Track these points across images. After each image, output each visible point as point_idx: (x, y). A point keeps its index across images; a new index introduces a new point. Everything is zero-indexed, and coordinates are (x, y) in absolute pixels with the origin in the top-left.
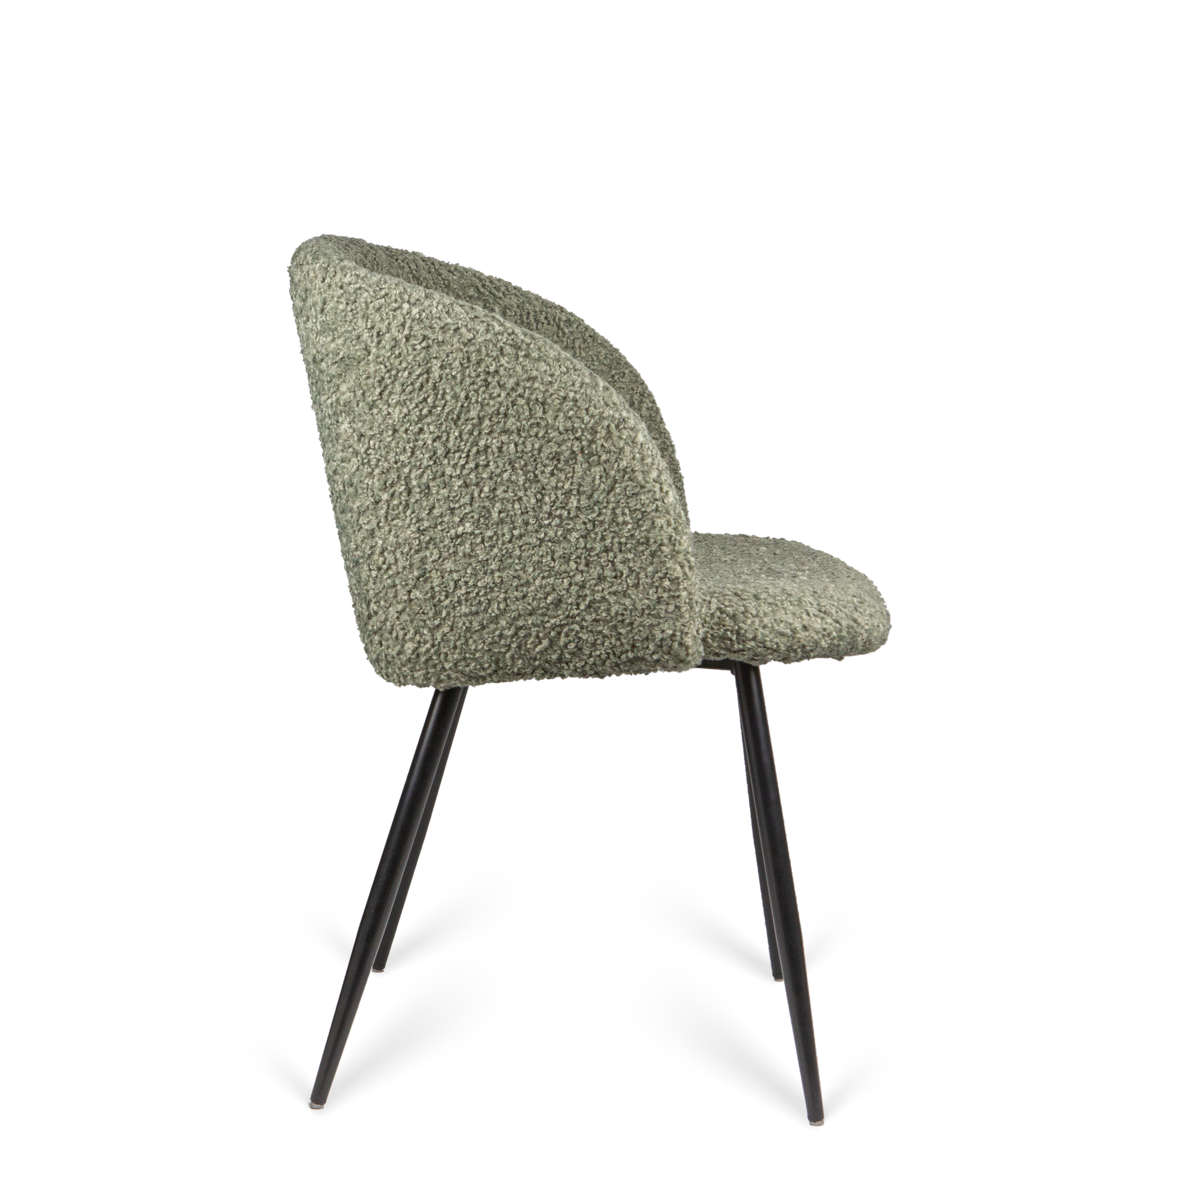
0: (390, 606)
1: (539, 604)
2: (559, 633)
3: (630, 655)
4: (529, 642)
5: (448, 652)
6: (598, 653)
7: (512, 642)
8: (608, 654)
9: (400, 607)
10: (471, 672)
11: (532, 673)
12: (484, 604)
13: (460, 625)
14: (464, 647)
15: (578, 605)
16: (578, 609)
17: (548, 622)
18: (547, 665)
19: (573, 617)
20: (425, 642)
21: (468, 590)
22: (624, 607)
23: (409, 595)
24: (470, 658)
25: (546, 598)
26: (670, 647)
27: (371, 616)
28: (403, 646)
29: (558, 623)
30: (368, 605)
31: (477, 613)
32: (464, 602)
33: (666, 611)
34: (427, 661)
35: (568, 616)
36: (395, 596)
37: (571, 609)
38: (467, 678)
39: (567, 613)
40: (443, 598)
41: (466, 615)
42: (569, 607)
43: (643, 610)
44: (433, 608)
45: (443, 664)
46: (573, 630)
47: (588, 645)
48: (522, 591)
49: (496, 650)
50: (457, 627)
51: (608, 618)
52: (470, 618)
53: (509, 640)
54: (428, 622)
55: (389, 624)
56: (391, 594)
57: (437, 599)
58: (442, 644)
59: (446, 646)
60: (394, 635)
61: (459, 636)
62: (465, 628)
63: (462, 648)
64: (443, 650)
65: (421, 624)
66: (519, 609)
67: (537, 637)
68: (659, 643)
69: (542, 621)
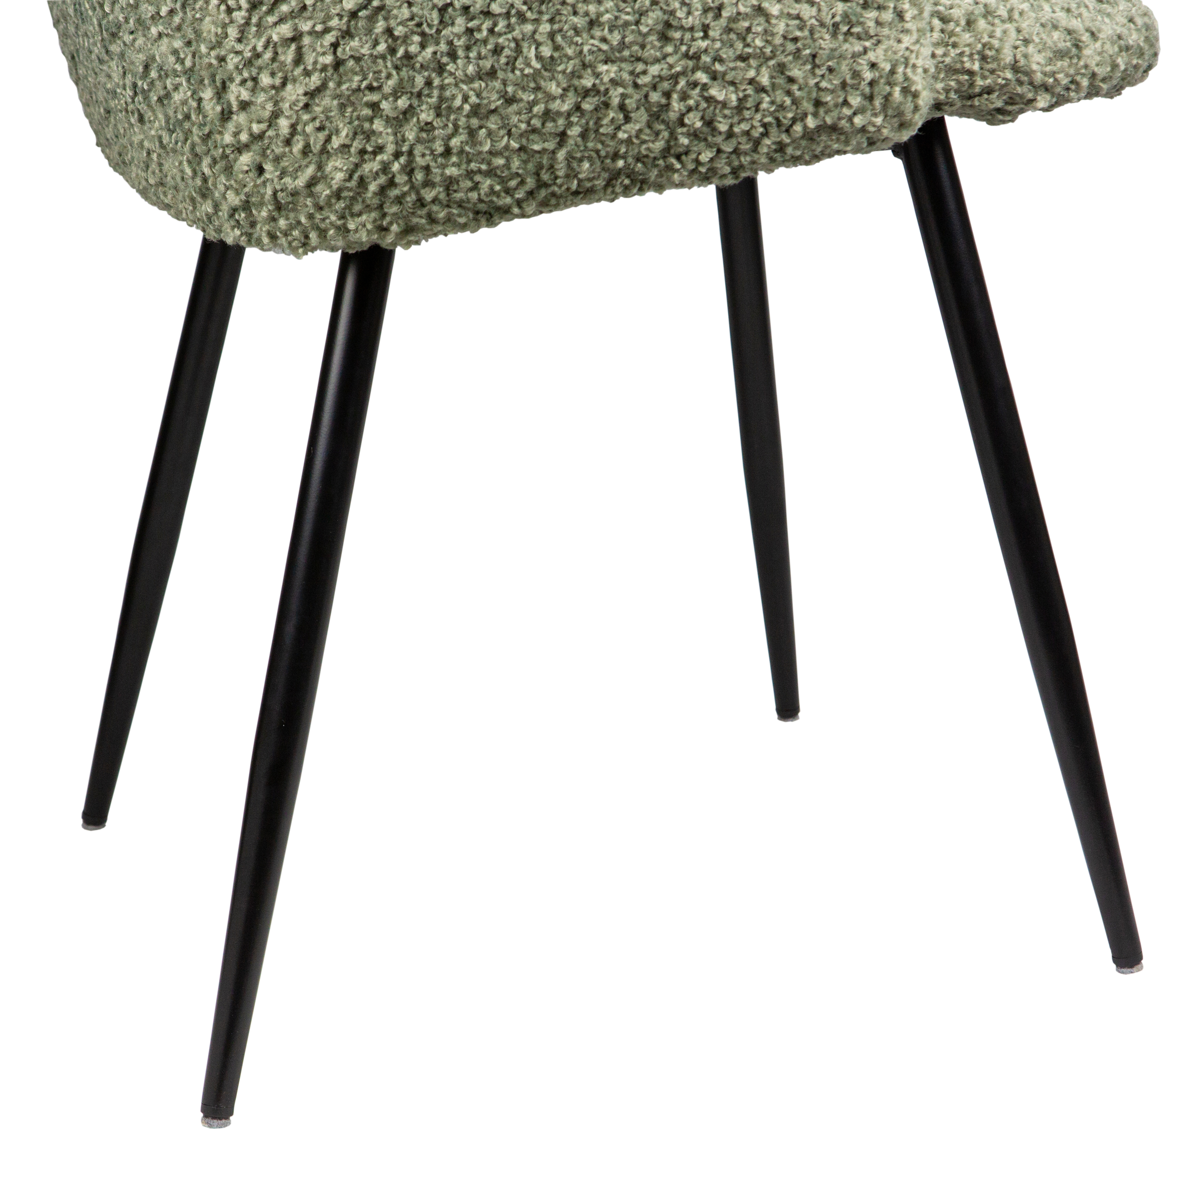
0: (284, 84)
1: (624, 37)
2: (667, 95)
3: (811, 123)
4: (605, 122)
5: (432, 164)
6: (745, 126)
7: (570, 124)
8: (765, 125)
9: (315, 80)
10: (480, 200)
11: (609, 183)
12: (507, 52)
13: (458, 102)
14: (467, 148)
15: (705, 29)
16: (706, 36)
17: (645, 72)
18: (639, 165)
19: (696, 57)
20: (380, 149)
21: (470, 25)
22: (797, 22)
23: (335, 53)
24: (480, 171)
25: (637, 23)
26: (887, 98)
27: (231, 113)
28: (320, 167)
29: (665, 73)
30: (222, 90)
31: (492, 73)
32: (461, 53)
33: (878, 23)
34: (382, 190)
35: (686, 56)
36: (299, 60)
37: (693, 39)
38: (471, 215)
39: (684, 48)
40: (413, 49)
41: (469, 80)
42: (688, 36)
43: (836, 25)
44: (394, 72)
45: (418, 193)
46: (695, 84)
47: (727, 112)
48: (587, 14)
49: (536, 147)
50: (449, 108)
51: (768, 50)
52: (476, 85)
53: (561, 122)
54: (385, 105)
55: (284, 124)
56: (288, 56)
57: (401, 52)
58: (419, 150)
59: (428, 152)
60: (298, 146)
61: (456, 127)
62: (467, 107)
63: (461, 152)
64: (420, 161)
65: (367, 112)
66: (581, 52)
67: (622, 107)
68: (867, 90)
69: (632, 73)
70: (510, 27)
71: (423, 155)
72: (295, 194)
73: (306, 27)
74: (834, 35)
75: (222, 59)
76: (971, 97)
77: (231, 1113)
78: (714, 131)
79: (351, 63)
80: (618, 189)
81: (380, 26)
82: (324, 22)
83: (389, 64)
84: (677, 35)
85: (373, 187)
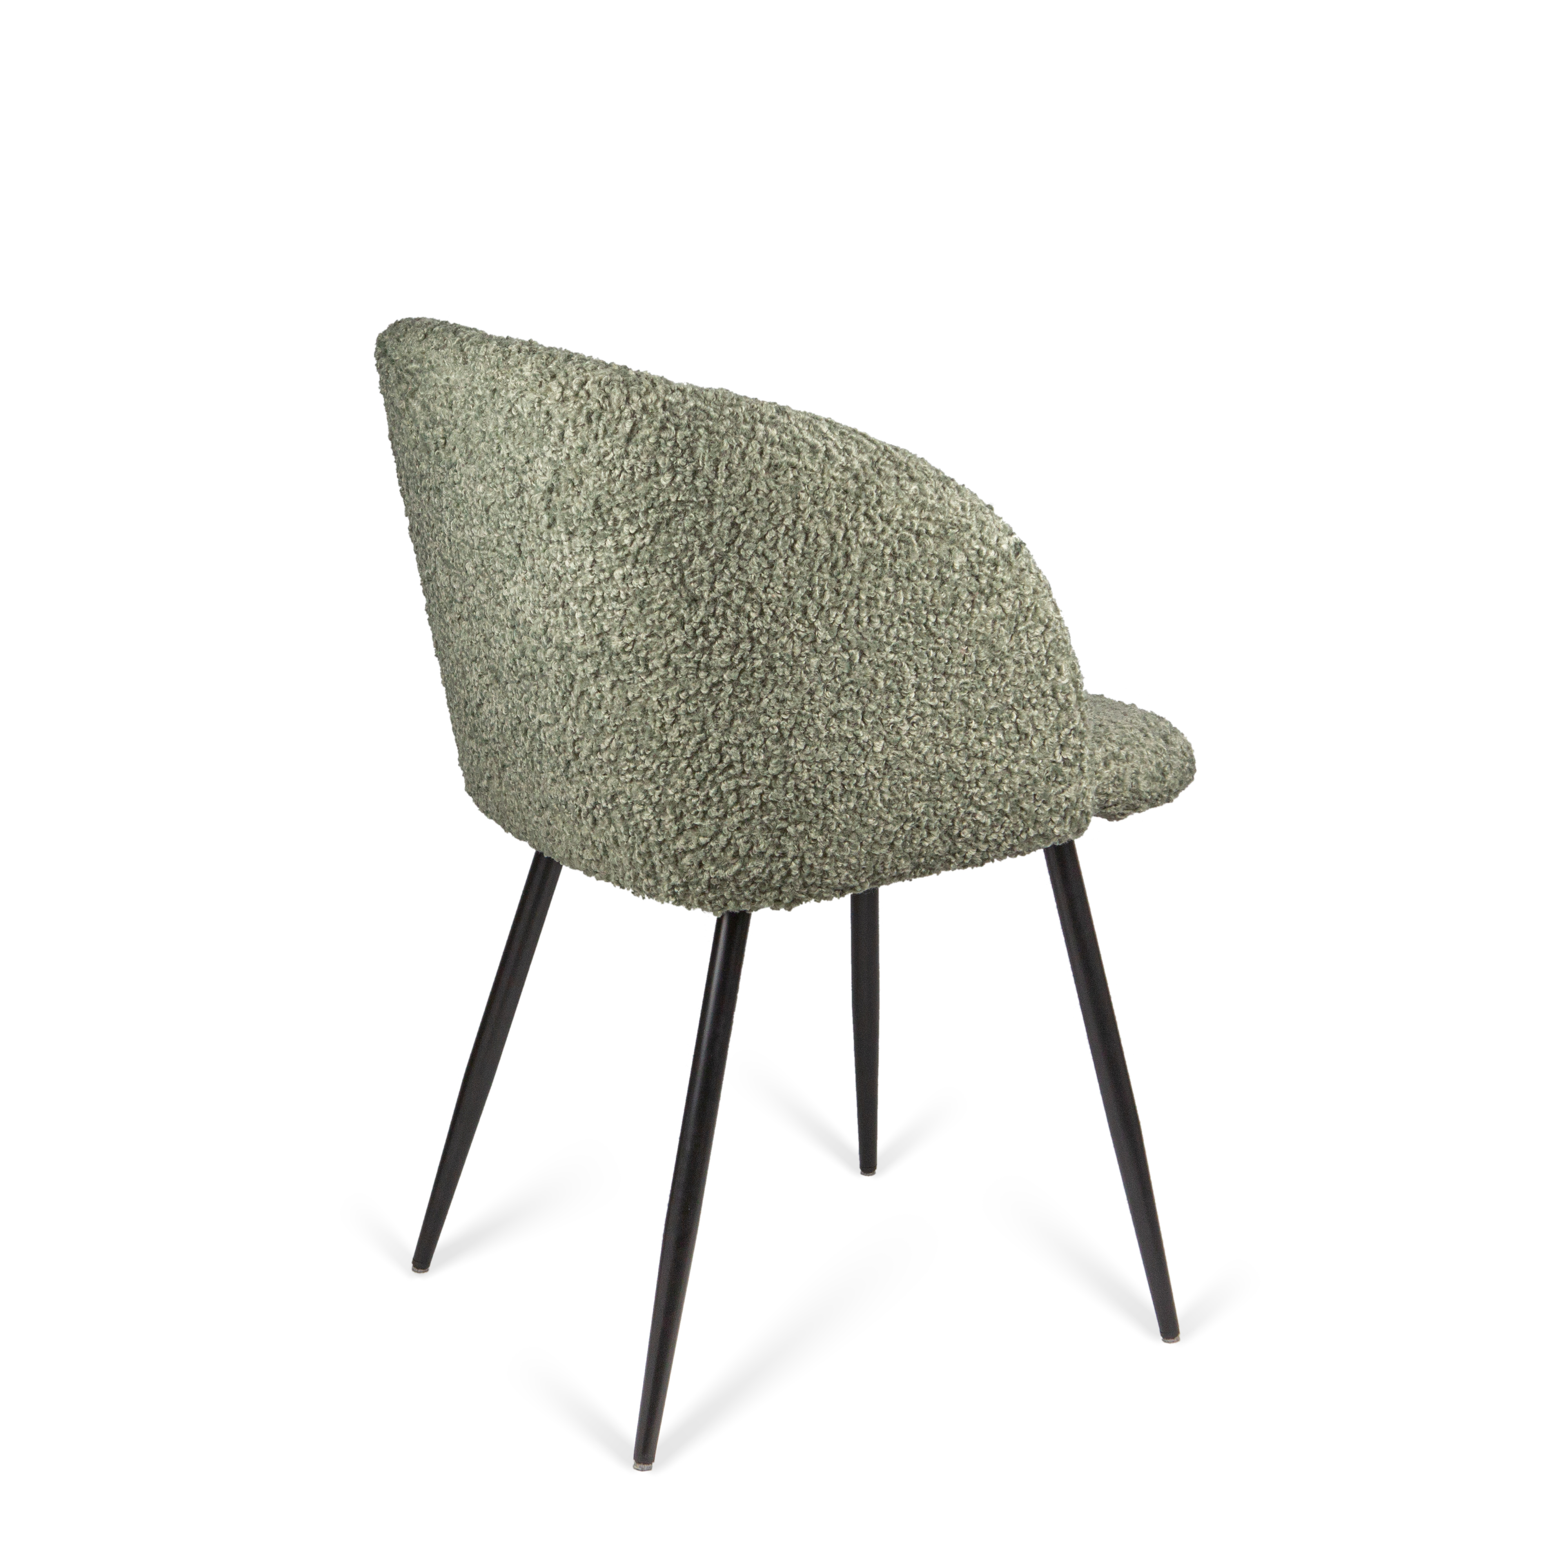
0: (725, 816)
2: (953, 820)
4: (916, 836)
5: (816, 864)
7: (896, 839)
9: (746, 815)
12: (864, 797)
13: (833, 827)
14: (836, 854)
16: (977, 786)
17: (941, 807)
18: (932, 860)
19: (971, 798)
20: (784, 855)
26: (1073, 818)
27: (684, 830)
28: (744, 865)
29: (953, 807)
30: (679, 817)
31: (855, 810)
32: (837, 798)
33: (1070, 774)
35: (965, 797)
36: (737, 802)
37: (970, 788)
39: (965, 793)
40: (810, 796)
41: (841, 814)
42: (967, 786)
43: (1048, 777)
44: (797, 810)
46: (969, 813)
47: (985, 828)
49: (876, 852)
50: (828, 830)
51: (1011, 793)
52: (845, 817)
53: (892, 838)
54: (791, 830)
55: (722, 840)
56: (731, 799)
57: (802, 798)
58: (808, 855)
59: (813, 856)
60: (730, 854)
61: (831, 841)
62: (839, 830)
63: (833, 856)
64: (808, 862)
65: (778, 833)
66: (907, 796)
67: (927, 827)
68: (1063, 813)
69: (934, 808)
70: (867, 784)
71: (810, 858)
72: (724, 880)
73: (744, 782)
74: (1047, 783)
75: (683, 800)
76: (1105, 808)
77: (653, 1460)
78: (977, 839)
79: (771, 805)
80: (918, 874)
81: (791, 783)
82: (756, 781)
83: (794, 805)
84: (961, 785)
85: (777, 877)
